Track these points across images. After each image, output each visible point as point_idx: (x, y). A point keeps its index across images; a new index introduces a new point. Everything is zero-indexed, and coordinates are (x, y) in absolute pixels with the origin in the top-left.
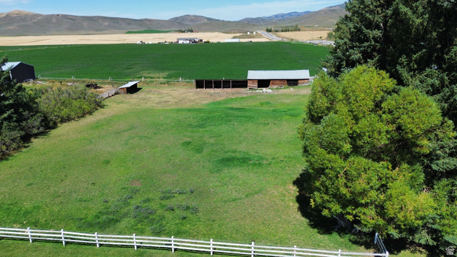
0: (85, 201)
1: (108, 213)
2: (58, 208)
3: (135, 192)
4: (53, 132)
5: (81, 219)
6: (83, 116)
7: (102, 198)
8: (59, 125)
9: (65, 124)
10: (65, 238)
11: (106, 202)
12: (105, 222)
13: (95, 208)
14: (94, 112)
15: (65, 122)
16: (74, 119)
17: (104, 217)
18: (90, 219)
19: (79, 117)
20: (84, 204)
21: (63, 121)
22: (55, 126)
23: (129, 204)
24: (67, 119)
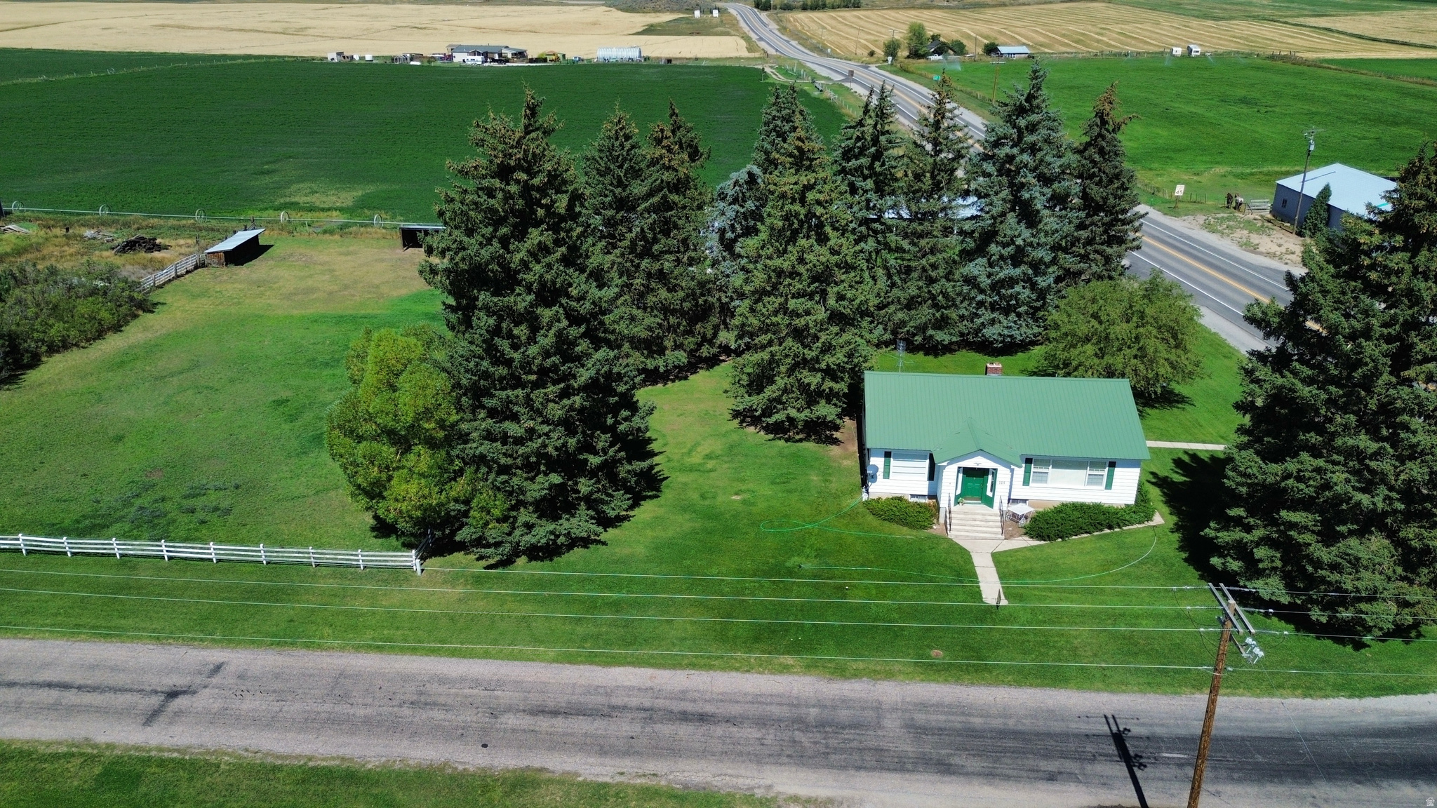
0: (65, 501)
1: (94, 517)
2: (23, 511)
3: (148, 487)
4: (32, 376)
5: (54, 525)
6: (100, 335)
7: (92, 497)
8: (44, 359)
9: (57, 357)
10: (25, 545)
11: (98, 502)
12: (86, 527)
13: (76, 510)
14: (127, 323)
15: (58, 352)
16: (76, 345)
17: (87, 522)
18: (67, 522)
19: (88, 340)
20: (63, 505)
21: (53, 349)
22: (35, 362)
23: (132, 505)
24: (64, 345)
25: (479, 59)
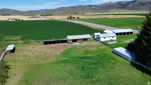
25: (14, 20)
